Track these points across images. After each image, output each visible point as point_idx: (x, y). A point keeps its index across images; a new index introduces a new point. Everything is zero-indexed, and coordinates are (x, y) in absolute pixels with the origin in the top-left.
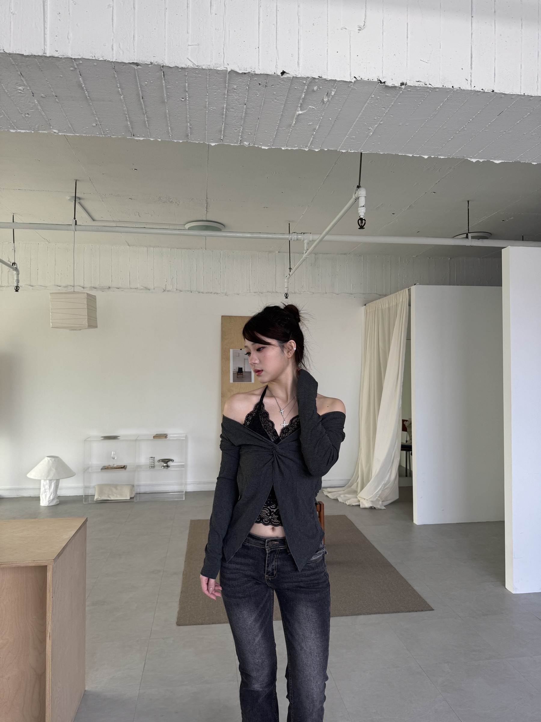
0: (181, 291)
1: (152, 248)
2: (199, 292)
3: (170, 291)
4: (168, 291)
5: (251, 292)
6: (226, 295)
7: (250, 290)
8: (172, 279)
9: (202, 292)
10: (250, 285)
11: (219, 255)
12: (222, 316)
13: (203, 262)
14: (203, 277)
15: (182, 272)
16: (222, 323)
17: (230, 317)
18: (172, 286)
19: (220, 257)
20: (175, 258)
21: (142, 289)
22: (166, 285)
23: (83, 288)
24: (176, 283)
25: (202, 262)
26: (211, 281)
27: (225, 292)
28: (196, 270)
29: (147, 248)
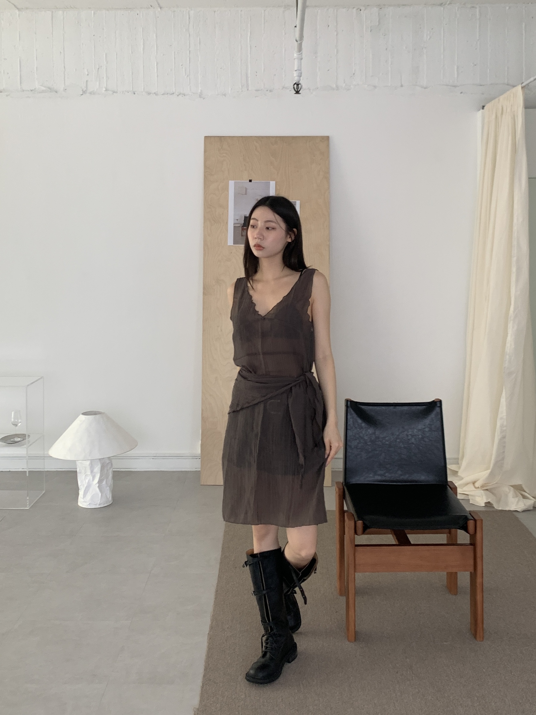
0: (114, 92)
1: (61, 12)
2: (149, 94)
3: (94, 94)
4: (91, 93)
5: (250, 89)
6: (200, 96)
7: (248, 86)
8: (99, 69)
9: (155, 93)
10: (247, 77)
12: (206, 138)
14: (156, 64)
15: (117, 54)
18: (98, 83)
19: (189, 23)
20: (103, 29)
21: (43, 92)
22: (87, 81)
24: (105, 78)
25: (155, 35)
26: (171, 70)
27: (200, 91)
28: (144, 49)
29: (52, 12)
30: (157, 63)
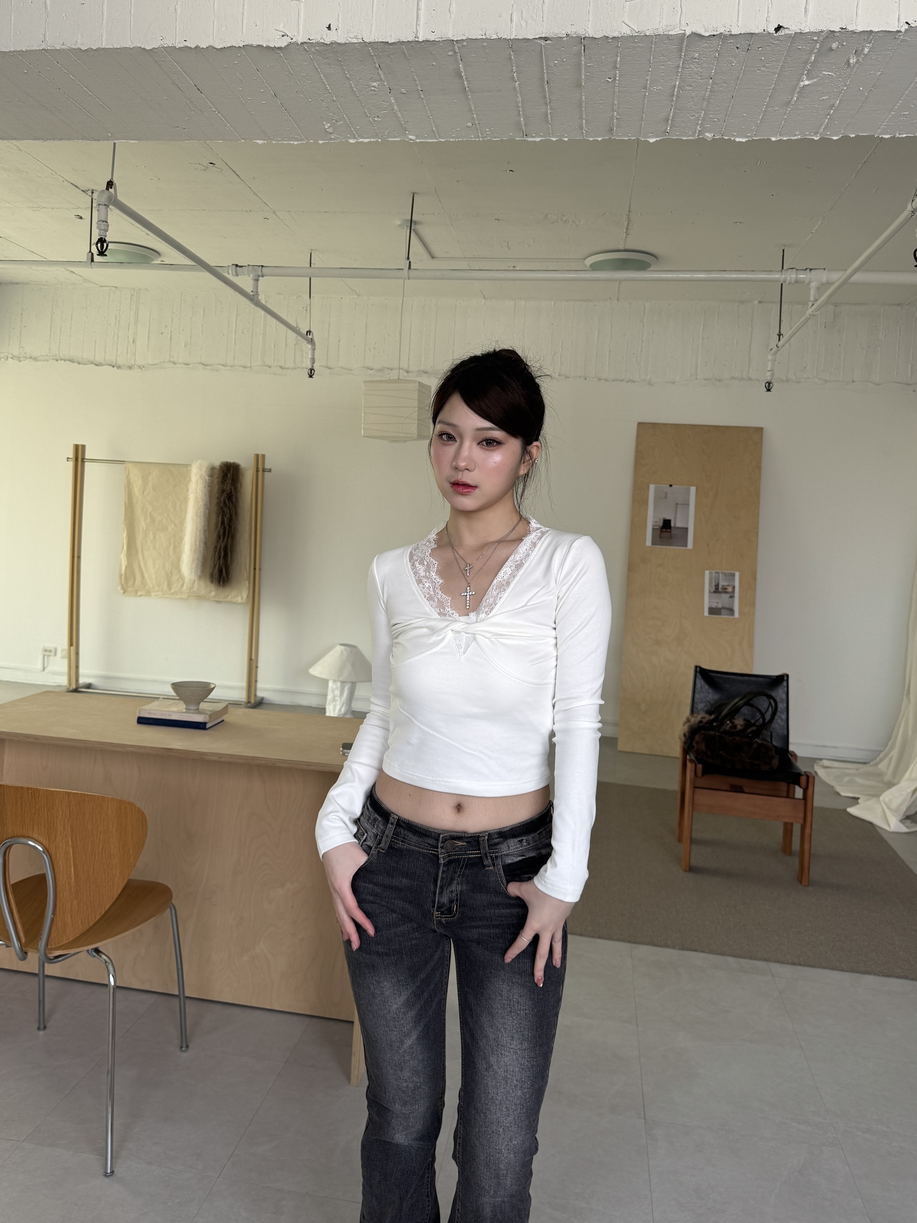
0: (567, 377)
1: (523, 302)
2: (600, 380)
5: (698, 378)
6: (649, 384)
7: (697, 375)
8: (554, 355)
9: (605, 379)
10: (696, 367)
11: (643, 310)
12: (639, 424)
13: (611, 325)
14: (608, 352)
15: (572, 342)
16: (638, 436)
17: (654, 425)
18: (552, 368)
19: (644, 314)
20: (561, 319)
23: (408, 372)
24: (559, 363)
26: (623, 359)
27: (648, 378)
28: (598, 339)
29: (515, 302)
30: (610, 352)
